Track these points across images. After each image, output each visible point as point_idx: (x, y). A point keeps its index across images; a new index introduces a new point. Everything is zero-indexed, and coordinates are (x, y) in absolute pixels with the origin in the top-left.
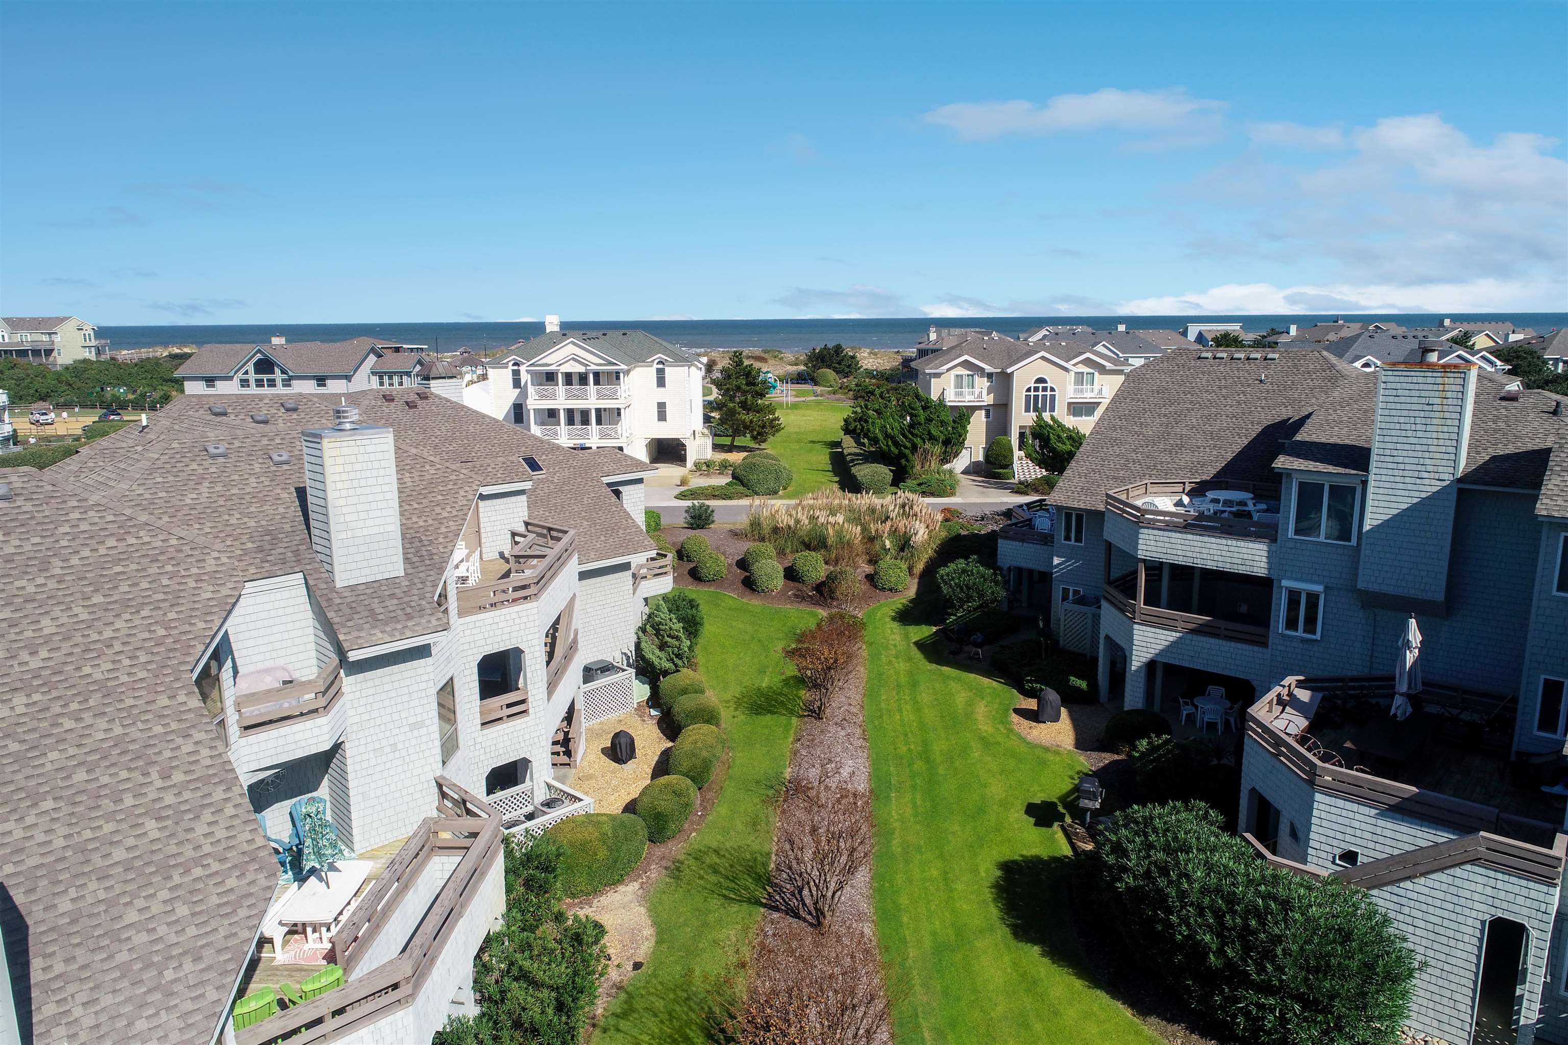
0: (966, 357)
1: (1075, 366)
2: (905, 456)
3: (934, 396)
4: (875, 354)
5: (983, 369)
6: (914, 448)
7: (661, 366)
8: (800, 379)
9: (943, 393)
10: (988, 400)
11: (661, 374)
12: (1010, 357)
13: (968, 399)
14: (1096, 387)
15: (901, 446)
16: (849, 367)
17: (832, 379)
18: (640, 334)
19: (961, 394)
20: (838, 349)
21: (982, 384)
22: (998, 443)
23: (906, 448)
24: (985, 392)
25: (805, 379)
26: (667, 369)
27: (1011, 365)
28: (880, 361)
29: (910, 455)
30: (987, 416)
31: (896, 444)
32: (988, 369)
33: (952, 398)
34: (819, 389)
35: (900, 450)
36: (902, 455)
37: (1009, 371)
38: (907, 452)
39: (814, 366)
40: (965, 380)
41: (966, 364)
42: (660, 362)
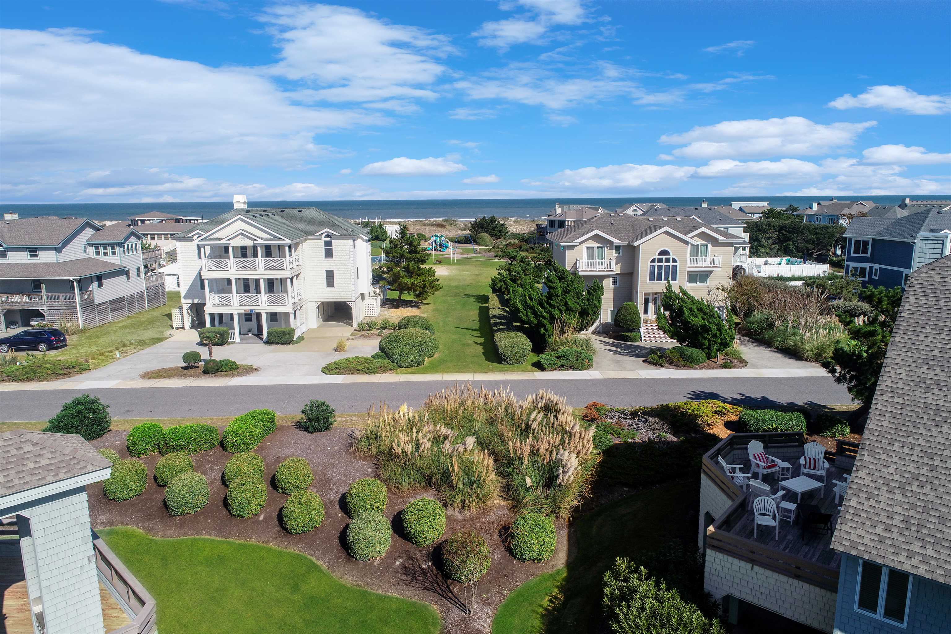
0: (596, 232)
1: (692, 238)
2: (544, 326)
3: (568, 267)
4: (519, 222)
5: (611, 243)
6: (552, 319)
7: (328, 239)
8: (466, 240)
9: (576, 263)
10: (616, 269)
11: (328, 245)
12: (634, 231)
13: (598, 269)
14: (709, 258)
15: (540, 316)
16: (500, 231)
17: (488, 241)
18: (314, 211)
19: (592, 264)
20: (493, 219)
21: (611, 255)
22: (627, 309)
23: (544, 318)
24: (613, 262)
25: (470, 240)
26: (333, 241)
27: (637, 239)
28: (522, 227)
29: (549, 325)
30: (615, 283)
31: (535, 313)
32: (616, 242)
33: (583, 269)
34: (478, 247)
35: (539, 320)
36: (540, 325)
37: (636, 244)
38: (546, 322)
39: (476, 231)
40: (596, 252)
41: (596, 238)
42: (328, 236)
